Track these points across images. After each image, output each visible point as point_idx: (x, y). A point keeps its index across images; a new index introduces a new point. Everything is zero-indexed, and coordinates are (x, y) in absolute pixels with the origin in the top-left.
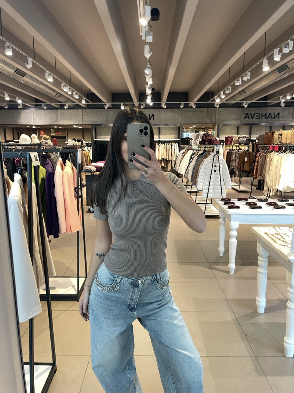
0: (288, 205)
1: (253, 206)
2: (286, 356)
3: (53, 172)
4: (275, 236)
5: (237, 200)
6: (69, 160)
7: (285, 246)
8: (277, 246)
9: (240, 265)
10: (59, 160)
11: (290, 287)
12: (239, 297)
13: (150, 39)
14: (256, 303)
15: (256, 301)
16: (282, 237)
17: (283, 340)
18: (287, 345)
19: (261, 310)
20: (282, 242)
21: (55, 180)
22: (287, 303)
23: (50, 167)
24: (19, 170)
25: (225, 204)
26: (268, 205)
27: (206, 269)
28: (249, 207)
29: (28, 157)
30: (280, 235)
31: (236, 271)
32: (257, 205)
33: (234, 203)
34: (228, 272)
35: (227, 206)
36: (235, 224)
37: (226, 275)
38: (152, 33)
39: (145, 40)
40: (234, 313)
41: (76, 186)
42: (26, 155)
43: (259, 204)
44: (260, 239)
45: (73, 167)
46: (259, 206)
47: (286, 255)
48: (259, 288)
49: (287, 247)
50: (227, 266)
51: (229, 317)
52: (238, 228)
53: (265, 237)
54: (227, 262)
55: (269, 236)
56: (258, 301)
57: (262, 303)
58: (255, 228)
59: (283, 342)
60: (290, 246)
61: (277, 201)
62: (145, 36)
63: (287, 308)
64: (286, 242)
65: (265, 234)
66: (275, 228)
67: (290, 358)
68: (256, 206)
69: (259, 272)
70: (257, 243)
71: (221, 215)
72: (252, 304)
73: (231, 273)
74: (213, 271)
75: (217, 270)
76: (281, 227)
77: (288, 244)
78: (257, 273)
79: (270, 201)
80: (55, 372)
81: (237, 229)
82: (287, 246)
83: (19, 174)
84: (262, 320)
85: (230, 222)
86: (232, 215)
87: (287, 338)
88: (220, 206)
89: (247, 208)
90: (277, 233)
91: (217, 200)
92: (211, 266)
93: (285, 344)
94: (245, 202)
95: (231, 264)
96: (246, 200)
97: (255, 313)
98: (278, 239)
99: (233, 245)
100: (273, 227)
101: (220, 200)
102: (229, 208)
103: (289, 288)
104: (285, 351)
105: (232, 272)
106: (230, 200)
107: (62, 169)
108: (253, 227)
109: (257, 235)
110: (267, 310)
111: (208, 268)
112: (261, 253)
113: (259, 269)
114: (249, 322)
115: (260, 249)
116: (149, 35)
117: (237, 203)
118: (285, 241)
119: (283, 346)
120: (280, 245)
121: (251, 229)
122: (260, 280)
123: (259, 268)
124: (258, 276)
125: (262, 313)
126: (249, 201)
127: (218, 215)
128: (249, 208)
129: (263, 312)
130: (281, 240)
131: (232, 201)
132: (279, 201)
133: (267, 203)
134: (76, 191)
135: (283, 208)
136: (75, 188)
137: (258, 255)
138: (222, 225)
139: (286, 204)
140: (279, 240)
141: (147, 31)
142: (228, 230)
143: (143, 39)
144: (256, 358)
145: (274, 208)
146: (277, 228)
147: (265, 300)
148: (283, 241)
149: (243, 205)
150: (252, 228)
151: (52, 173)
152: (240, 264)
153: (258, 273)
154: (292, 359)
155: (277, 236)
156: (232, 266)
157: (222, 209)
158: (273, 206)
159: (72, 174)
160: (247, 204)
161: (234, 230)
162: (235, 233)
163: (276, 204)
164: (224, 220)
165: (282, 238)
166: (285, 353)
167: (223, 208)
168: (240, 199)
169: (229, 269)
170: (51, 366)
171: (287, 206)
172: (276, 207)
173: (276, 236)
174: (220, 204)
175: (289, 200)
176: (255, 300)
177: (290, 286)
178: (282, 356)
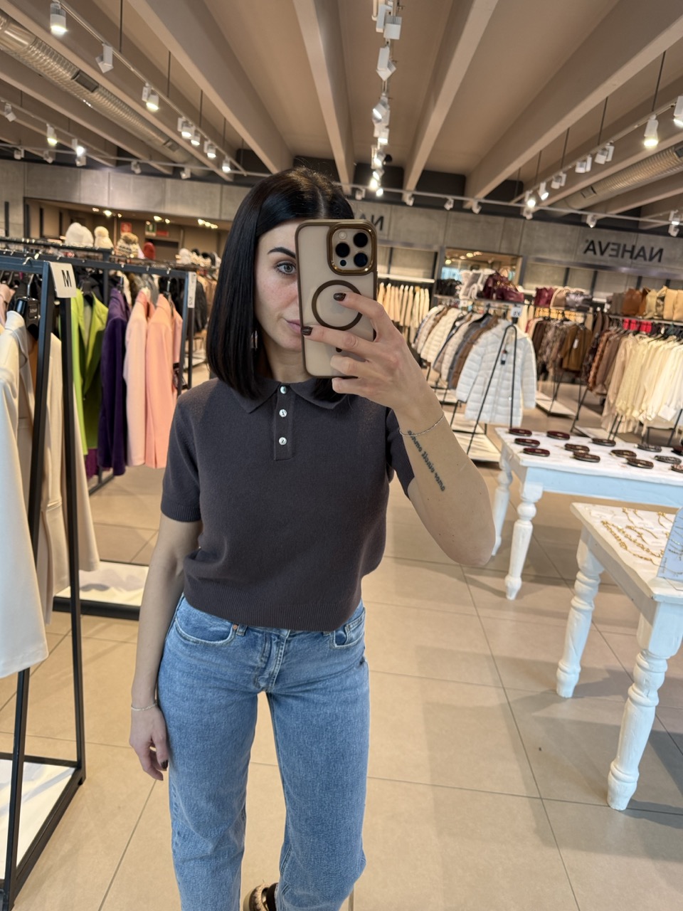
0: (660, 459)
1: (581, 454)
2: (609, 806)
3: (125, 319)
4: (624, 532)
5: (545, 434)
6: (166, 296)
7: (646, 559)
8: (628, 557)
9: (532, 581)
10: (143, 293)
11: (642, 654)
12: (520, 656)
13: (394, 32)
14: (558, 674)
15: (559, 670)
16: (640, 535)
17: (609, 769)
18: (617, 782)
19: (567, 691)
20: (639, 549)
21: (127, 338)
22: (631, 687)
23: (119, 307)
24: (21, 303)
25: (518, 441)
26: (614, 456)
27: (455, 580)
28: (571, 454)
29: (45, 274)
30: (635, 531)
31: (520, 595)
32: (591, 453)
33: (537, 443)
34: (502, 594)
35: (521, 448)
36: (532, 491)
37: (498, 599)
38: (400, 19)
39: (382, 34)
40: (507, 691)
41: (177, 360)
42: (41, 267)
43: (595, 450)
44: (588, 533)
45: (176, 314)
46: (595, 456)
47: (646, 581)
48: (569, 642)
49: (650, 562)
50: (500, 580)
51: (491, 698)
52: (540, 500)
53: (602, 531)
54: (504, 571)
55: (611, 532)
56: (561, 669)
57: (569, 675)
58: (580, 507)
59: (608, 774)
60: (657, 561)
61: (635, 447)
62: (384, 25)
63: (628, 699)
64: (648, 551)
65: (602, 524)
66: (627, 513)
67: (620, 811)
68: (588, 454)
69: (575, 608)
70: (581, 543)
71: (503, 464)
72: (546, 675)
73: (509, 597)
74: (471, 587)
75: (478, 586)
76: (639, 512)
77: (652, 554)
78: (569, 609)
79: (621, 445)
80: (80, 783)
81: (536, 501)
82: (651, 560)
83: (20, 313)
84: (565, 712)
85: (523, 483)
86: (529, 470)
87: (617, 766)
88: (504, 445)
89: (565, 456)
90: (631, 525)
91: (500, 431)
92: (466, 575)
93: (611, 778)
94: (562, 443)
95: (511, 576)
96: (566, 437)
97: (552, 694)
98: (631, 540)
99: (523, 537)
100: (621, 509)
101: (507, 430)
102: (526, 451)
103: (640, 658)
104: (610, 793)
105: (511, 596)
106: (529, 433)
107: (148, 314)
108: (575, 504)
109: (584, 523)
110: (580, 691)
111: (459, 579)
112: (586, 565)
113: (576, 602)
114: (536, 714)
115: (584, 556)
116: (394, 22)
117: (546, 443)
118: (646, 546)
119: (606, 780)
120: (634, 555)
121: (571, 507)
122: (575, 624)
123: (576, 598)
124: (570, 616)
125: (566, 697)
126: (574, 440)
127: (498, 463)
128: (571, 458)
129: (570, 695)
130: (639, 545)
131: (533, 437)
132: (640, 447)
133: (614, 452)
134: (176, 373)
135: (649, 465)
136: (176, 366)
137: (578, 570)
138: (503, 488)
139: (657, 456)
140: (632, 543)
141: (390, 13)
142: (514, 502)
143: (379, 30)
144: (541, 800)
145: (629, 464)
146: (630, 512)
147: (579, 669)
148: (643, 548)
149: (557, 448)
150: (574, 507)
151: (122, 322)
152: (532, 578)
153: (572, 609)
154: (623, 816)
155: (629, 532)
156: (514, 581)
157: (510, 452)
158: (627, 459)
159: (170, 330)
160: (568, 447)
161: (528, 502)
162: (529, 510)
163: (633, 454)
164: (510, 477)
165: (640, 538)
166: (609, 799)
167: (512, 450)
168: (552, 434)
169: (507, 587)
170: (73, 770)
171: (656, 463)
172: (633, 461)
173: (626, 533)
174: (506, 441)
175: (663, 448)
176: (556, 667)
177: (644, 652)
178: (602, 804)
